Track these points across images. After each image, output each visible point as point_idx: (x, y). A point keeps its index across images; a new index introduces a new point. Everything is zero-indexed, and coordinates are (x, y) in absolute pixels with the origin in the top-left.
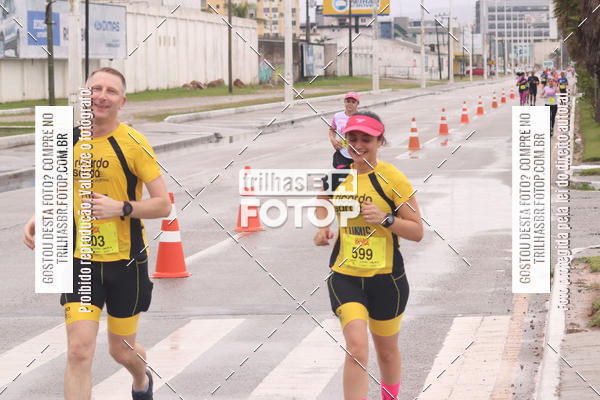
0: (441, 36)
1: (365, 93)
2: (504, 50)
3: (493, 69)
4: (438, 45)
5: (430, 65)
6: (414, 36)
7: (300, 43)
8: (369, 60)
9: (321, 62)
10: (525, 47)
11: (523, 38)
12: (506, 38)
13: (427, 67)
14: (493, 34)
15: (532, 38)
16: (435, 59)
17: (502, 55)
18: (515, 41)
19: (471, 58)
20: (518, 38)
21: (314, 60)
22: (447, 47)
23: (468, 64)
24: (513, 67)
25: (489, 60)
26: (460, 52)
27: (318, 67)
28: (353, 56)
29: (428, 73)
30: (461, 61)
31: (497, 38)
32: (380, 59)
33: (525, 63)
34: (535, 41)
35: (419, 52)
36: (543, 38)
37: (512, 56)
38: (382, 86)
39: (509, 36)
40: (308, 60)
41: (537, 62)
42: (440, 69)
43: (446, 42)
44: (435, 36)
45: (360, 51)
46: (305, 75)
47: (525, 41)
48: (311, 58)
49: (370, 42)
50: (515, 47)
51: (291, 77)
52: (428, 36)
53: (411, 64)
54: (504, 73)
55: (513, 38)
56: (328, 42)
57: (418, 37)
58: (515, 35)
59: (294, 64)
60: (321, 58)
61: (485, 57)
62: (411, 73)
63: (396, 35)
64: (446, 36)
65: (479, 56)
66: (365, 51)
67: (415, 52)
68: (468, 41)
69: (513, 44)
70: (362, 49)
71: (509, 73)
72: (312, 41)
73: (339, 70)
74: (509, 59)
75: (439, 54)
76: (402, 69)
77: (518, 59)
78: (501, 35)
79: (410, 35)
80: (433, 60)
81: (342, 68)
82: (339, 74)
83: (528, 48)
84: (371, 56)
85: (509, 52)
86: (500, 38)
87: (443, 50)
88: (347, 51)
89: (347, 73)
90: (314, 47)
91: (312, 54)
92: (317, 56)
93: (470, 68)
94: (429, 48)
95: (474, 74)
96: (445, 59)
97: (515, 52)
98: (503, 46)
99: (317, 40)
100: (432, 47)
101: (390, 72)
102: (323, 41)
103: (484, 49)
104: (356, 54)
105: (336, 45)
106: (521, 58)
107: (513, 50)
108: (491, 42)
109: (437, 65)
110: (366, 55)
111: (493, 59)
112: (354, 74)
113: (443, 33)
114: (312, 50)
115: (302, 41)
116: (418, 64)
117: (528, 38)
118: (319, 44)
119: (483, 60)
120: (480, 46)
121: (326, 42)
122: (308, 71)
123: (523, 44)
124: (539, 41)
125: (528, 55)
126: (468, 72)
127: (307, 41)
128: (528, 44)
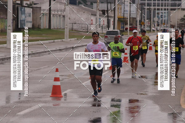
0: (109, 5)
1: (60, 40)
2: (150, 15)
3: (142, 27)
4: (107, 11)
5: (102, 23)
6: (92, 4)
7: (16, 6)
8: (62, 19)
9: (30, 19)
10: (164, 13)
11: (164, 7)
12: (152, 7)
13: (100, 25)
14: (144, 4)
15: (169, 8)
16: (106, 20)
17: (149, 18)
18: (158, 9)
19: (129, 20)
20: (160, 7)
21: (26, 17)
22: (113, 12)
23: (127, 24)
24: (156, 27)
25: (140, 21)
26: (121, 15)
27: (28, 22)
28: (52, 15)
29: (100, 29)
30: (122, 21)
31: (146, 7)
32: (69, 18)
33: (164, 24)
34: (171, 9)
35: (96, 15)
36: (177, 8)
37: (156, 19)
38: (71, 37)
39: (154, 6)
40: (22, 17)
41: (172, 23)
42: (108, 26)
43: (112, 9)
44: (106, 5)
45: (56, 12)
46: (19, 27)
47: (165, 9)
48: (23, 16)
49: (63, 7)
50: (158, 14)
51: (11, 28)
52: (101, 5)
53: (90, 22)
54: (150, 31)
55: (157, 7)
56: (35, 6)
57: (95, 5)
58: (158, 6)
59: (13, 19)
60: (30, 16)
61: (138, 19)
62: (89, 29)
63: (80, 3)
64: (113, 5)
65: (134, 19)
66: (60, 13)
67: (92, 15)
68: (127, 8)
69: (157, 11)
70: (58, 11)
71: (153, 30)
72: (24, 5)
73: (42, 25)
74: (154, 21)
75: (108, 17)
76: (83, 26)
77: (160, 21)
78: (149, 5)
79: (89, 3)
80: (104, 20)
81: (44, 23)
82: (42, 27)
83: (166, 15)
84: (64, 16)
85: (154, 16)
86: (149, 7)
87: (111, 14)
88: (48, 12)
89: (48, 27)
90: (26, 8)
91: (24, 14)
92: (27, 15)
93: (128, 26)
94: (102, 12)
95: (130, 31)
96: (112, 20)
97: (158, 16)
98: (150, 12)
99: (26, 4)
100: (104, 12)
101: (75, 27)
102: (31, 5)
103: (137, 14)
104: (53, 14)
105: (41, 7)
106: (162, 21)
107: (156, 15)
108: (142, 9)
109: (106, 23)
110: (60, 15)
111: (143, 21)
112: (52, 27)
113: (111, 3)
114: (24, 10)
115: (18, 4)
116: (94, 22)
117: (166, 8)
118: (28, 7)
119: (137, 22)
120: (135, 12)
121: (34, 6)
122: (21, 24)
123: (163, 11)
124: (174, 9)
125: (166, 18)
126: (127, 29)
127: (21, 4)
128: (166, 11)
